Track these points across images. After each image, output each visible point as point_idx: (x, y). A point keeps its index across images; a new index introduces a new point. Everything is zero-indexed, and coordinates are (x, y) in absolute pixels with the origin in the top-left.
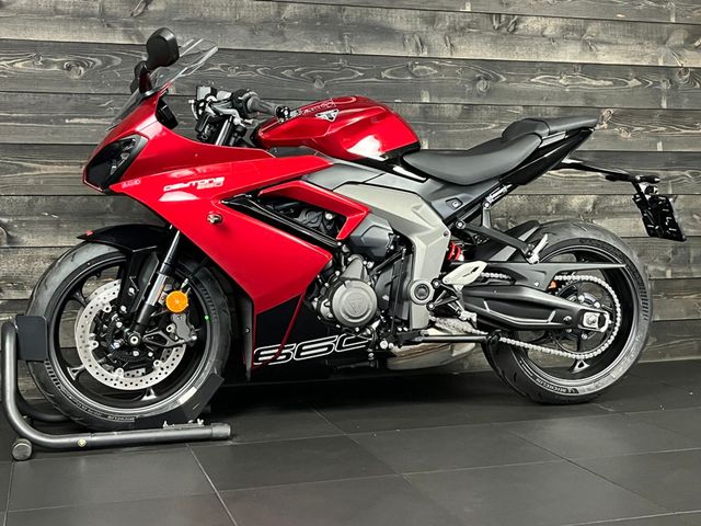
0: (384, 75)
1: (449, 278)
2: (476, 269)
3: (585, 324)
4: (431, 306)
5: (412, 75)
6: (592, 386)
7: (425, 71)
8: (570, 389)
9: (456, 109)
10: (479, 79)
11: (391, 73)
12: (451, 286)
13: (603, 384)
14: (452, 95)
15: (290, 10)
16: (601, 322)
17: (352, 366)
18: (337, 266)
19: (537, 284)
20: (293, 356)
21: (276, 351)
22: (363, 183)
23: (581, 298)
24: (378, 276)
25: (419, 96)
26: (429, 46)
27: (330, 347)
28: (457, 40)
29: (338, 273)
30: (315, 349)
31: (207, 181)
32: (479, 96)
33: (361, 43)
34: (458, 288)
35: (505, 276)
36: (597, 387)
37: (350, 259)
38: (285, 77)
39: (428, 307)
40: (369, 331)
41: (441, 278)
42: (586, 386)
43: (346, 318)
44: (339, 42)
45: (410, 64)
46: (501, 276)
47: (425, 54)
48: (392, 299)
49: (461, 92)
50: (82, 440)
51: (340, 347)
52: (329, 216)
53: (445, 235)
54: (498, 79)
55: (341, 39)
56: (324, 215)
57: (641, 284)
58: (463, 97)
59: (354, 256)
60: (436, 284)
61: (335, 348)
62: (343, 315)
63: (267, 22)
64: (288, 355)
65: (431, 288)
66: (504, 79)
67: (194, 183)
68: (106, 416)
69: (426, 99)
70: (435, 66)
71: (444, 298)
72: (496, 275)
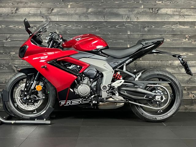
0: (117, 27)
1: (113, 84)
2: (121, 82)
3: (156, 99)
4: (108, 92)
5: (125, 26)
6: (161, 117)
7: (129, 25)
8: (154, 118)
9: (139, 36)
10: (146, 27)
11: (119, 26)
12: (114, 86)
13: (165, 117)
14: (137, 32)
15: (90, 10)
16: (162, 98)
17: (87, 107)
18: (81, 80)
19: (141, 87)
20: (70, 104)
21: (65, 102)
22: (88, 57)
23: (157, 91)
24: (93, 83)
25: (127, 32)
26: (130, 18)
27: (79, 102)
28: (139, 16)
29: (81, 82)
30: (75, 102)
31: (43, 57)
32: (145, 32)
33: (110, 18)
34: (116, 87)
35: (132, 84)
36: (163, 118)
37: (84, 78)
38: (88, 28)
39: (107, 92)
40: (90, 98)
41: (111, 84)
42: (159, 117)
43: (81, 94)
44: (104, 18)
45: (124, 23)
46: (131, 84)
47: (129, 20)
48: (97, 89)
49: (140, 31)
50: (13, 122)
51: (82, 102)
52: (78, 66)
53: (113, 72)
54: (152, 27)
55: (104, 17)
56: (77, 66)
57: (178, 88)
58: (140, 32)
59: (86, 77)
60: (109, 86)
61: (81, 102)
62: (80, 93)
63: (83, 14)
64: (69, 103)
65: (107, 87)
66: (154, 27)
67: (40, 57)
68: (23, 116)
69: (129, 33)
70: (132, 24)
71: (112, 90)
72: (129, 84)
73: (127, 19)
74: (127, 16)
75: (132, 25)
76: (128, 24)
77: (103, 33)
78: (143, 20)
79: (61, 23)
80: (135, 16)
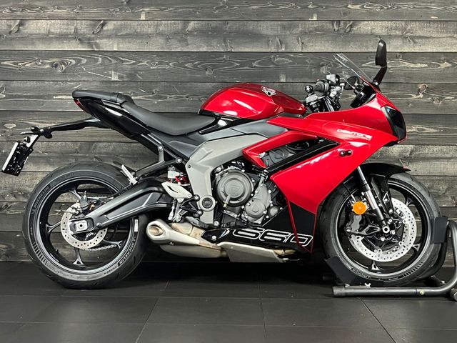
73: (278, 45)
74: (278, 39)
75: (291, 61)
76: (281, 59)
77: (221, 80)
78: (317, 48)
79: (123, 54)
80: (298, 39)
